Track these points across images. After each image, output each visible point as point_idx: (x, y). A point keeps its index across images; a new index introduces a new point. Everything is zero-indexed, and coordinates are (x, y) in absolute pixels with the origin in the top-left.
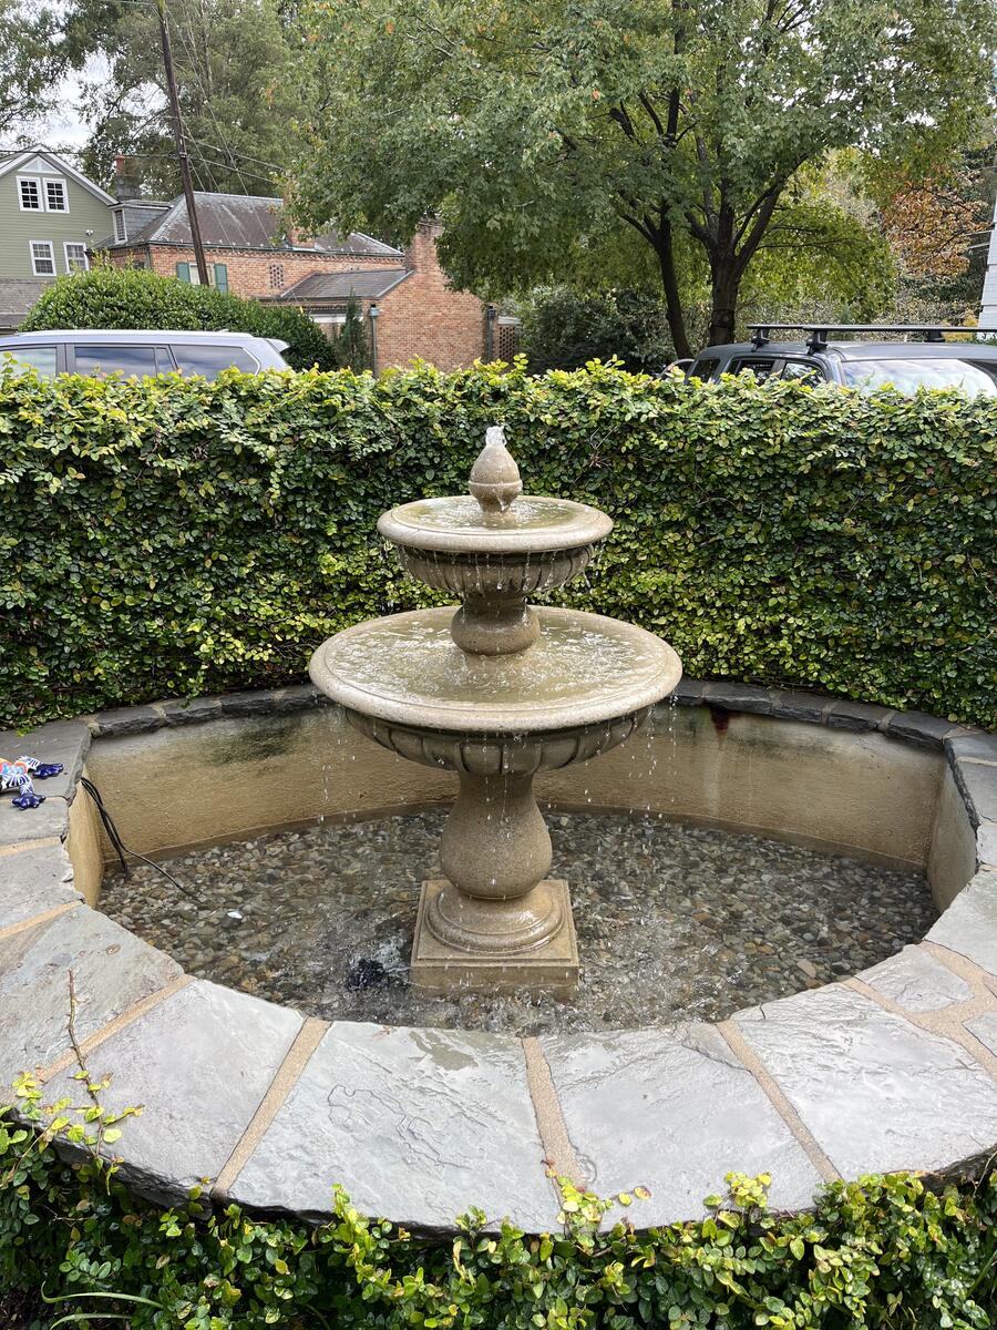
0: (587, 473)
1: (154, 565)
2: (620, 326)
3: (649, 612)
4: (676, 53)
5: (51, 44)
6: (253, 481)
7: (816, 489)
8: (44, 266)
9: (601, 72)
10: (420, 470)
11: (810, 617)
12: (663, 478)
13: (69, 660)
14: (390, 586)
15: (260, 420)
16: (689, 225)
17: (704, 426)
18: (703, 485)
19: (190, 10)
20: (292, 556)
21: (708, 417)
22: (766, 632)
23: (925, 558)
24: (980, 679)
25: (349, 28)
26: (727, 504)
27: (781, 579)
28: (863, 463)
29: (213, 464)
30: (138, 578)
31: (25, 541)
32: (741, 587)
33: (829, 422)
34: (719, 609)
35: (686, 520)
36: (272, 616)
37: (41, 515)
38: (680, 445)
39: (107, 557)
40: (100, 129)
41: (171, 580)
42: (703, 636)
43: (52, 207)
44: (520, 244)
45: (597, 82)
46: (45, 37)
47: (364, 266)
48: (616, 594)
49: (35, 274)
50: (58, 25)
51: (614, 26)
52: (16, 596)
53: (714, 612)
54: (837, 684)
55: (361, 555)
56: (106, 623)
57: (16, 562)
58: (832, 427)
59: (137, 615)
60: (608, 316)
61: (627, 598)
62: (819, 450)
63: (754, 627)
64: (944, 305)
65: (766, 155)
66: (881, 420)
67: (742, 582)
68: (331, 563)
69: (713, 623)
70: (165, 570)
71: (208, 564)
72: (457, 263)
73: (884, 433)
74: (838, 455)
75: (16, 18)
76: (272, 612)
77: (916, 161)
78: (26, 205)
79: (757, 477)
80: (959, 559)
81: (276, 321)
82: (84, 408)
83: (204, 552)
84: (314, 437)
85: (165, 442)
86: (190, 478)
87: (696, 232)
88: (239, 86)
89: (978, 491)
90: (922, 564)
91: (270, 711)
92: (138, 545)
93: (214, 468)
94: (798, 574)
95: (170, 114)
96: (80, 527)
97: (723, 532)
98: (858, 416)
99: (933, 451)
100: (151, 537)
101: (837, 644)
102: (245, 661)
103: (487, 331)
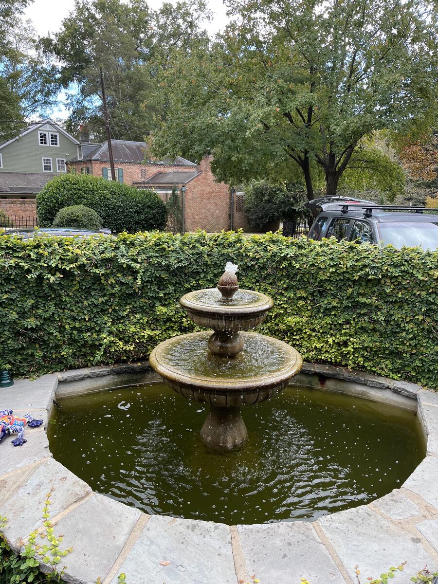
0: (266, 276)
1: (88, 311)
2: (287, 196)
3: (292, 334)
4: (311, 92)
5: (55, 78)
6: (130, 278)
7: (361, 286)
8: (48, 168)
9: (280, 100)
10: (198, 273)
11: (359, 339)
12: (297, 279)
13: (51, 349)
14: (184, 320)
15: (134, 254)
16: (317, 159)
17: (314, 259)
18: (315, 283)
19: (113, 67)
20: (145, 308)
21: (317, 255)
22: (341, 343)
23: (407, 316)
24: (432, 368)
25: (177, 81)
26: (324, 291)
27: (347, 322)
28: (380, 277)
29: (115, 271)
30: (82, 316)
31: (37, 301)
32: (331, 325)
33: (366, 259)
34: (321, 333)
35: (307, 296)
36: (135, 332)
37: (45, 291)
38: (305, 266)
39: (69, 308)
40: (74, 113)
41: (95, 317)
42: (315, 344)
43: (52, 144)
44: (245, 166)
45: (278, 105)
46: (53, 75)
47: (181, 170)
48: (278, 325)
49: (44, 171)
50: (58, 71)
51: (285, 81)
52: (32, 323)
53: (319, 335)
54: (371, 367)
55: (173, 307)
56: (67, 334)
57: (33, 309)
58: (367, 262)
59: (80, 331)
60: (282, 192)
61: (282, 327)
62: (362, 270)
63: (336, 341)
64: (427, 190)
65: (348, 132)
66: (388, 259)
67: (331, 322)
68: (161, 309)
69: (319, 339)
70: (92, 313)
71: (110, 310)
72: (219, 172)
73: (389, 265)
74: (370, 273)
75: (41, 68)
76: (135, 330)
77: (413, 133)
78: (42, 143)
79: (337, 281)
80: (421, 317)
81: (143, 195)
82: (64, 249)
83: (109, 306)
84: (155, 260)
85: (96, 263)
86: (106, 276)
87: (320, 161)
88: (132, 98)
89: (427, 290)
90: (406, 319)
91: (133, 371)
92: (82, 303)
93: (115, 272)
94: (354, 320)
95: (103, 108)
96: (60, 296)
97: (323, 302)
98: (378, 257)
99: (409, 273)
100: (88, 300)
101: (371, 351)
102: (123, 350)
103: (231, 198)
